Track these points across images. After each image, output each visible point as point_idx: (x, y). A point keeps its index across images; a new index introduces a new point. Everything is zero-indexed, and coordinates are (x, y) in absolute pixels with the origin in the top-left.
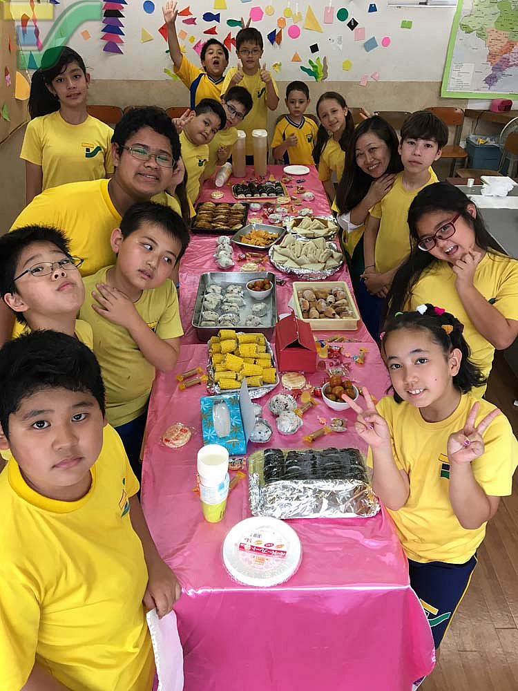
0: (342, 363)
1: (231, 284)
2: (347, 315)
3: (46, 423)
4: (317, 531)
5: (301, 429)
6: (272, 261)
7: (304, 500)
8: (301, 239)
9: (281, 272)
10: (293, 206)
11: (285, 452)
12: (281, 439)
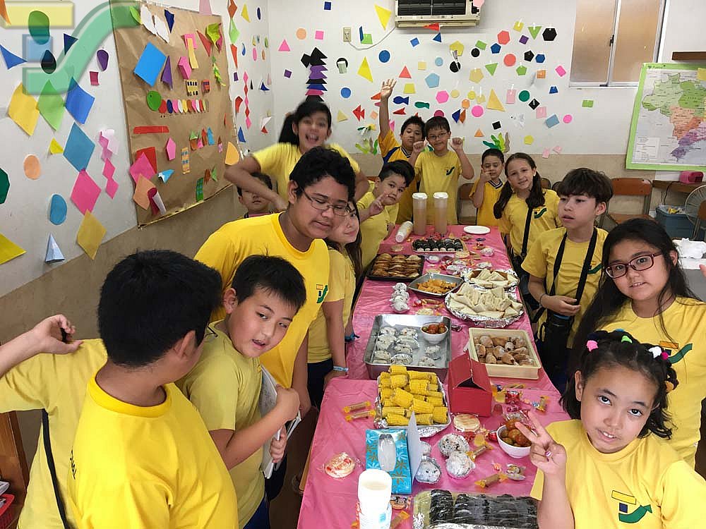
0: (520, 409)
1: (405, 327)
2: (527, 363)
5: (473, 473)
6: (448, 307)
8: (479, 289)
9: (458, 318)
10: (470, 261)
11: (455, 494)
12: (450, 481)
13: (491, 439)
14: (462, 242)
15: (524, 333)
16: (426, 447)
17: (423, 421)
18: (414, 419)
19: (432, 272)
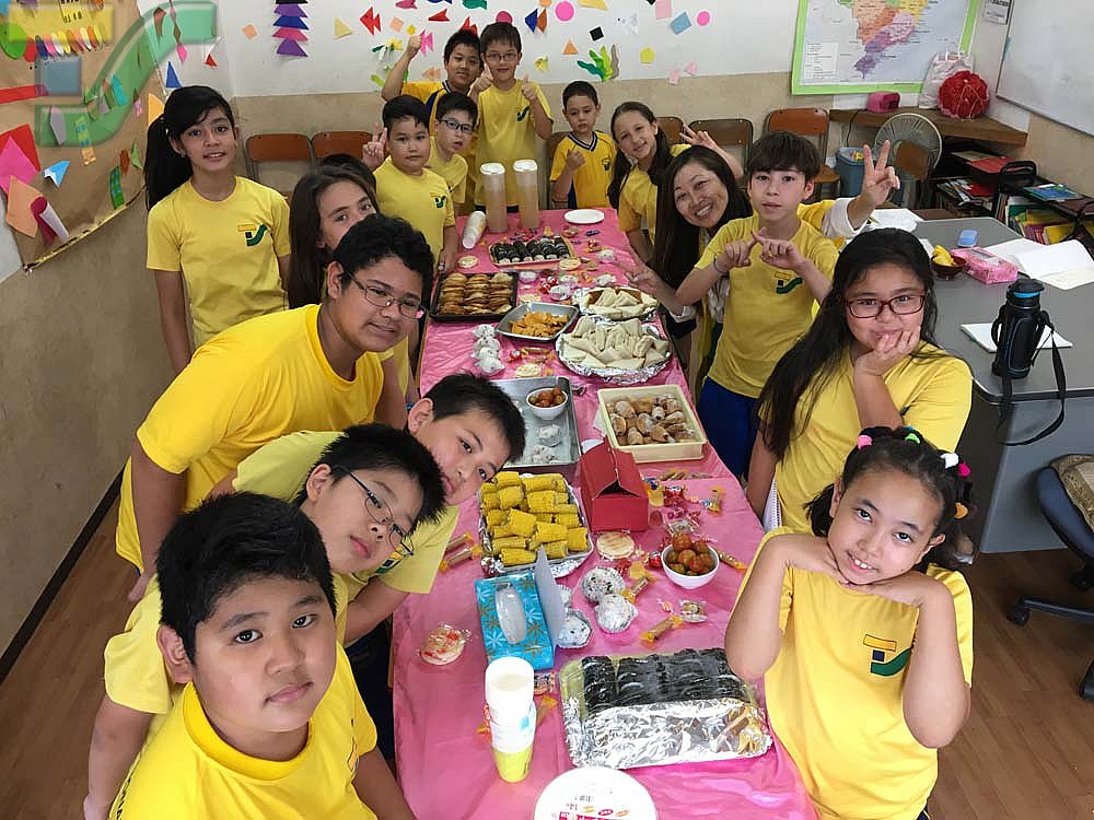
0: (686, 512)
2: (686, 436)
3: (254, 633)
4: (677, 785)
5: (636, 621)
6: (562, 359)
7: (653, 736)
8: (602, 322)
9: (577, 375)
10: (586, 272)
11: (615, 658)
12: (607, 641)
13: (654, 566)
16: (565, 594)
17: (554, 554)
19: (529, 299)
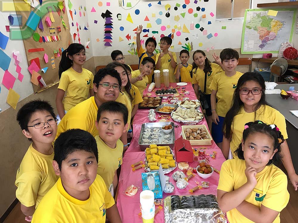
0: (205, 158)
1: (155, 128)
2: (207, 138)
5: (187, 187)
6: (172, 118)
7: (190, 218)
8: (184, 109)
9: (177, 122)
10: (180, 97)
11: (181, 197)
12: (179, 191)
13: (194, 172)
14: (176, 90)
15: (204, 126)
16: (167, 178)
17: (165, 167)
18: (161, 167)
19: (165, 103)
